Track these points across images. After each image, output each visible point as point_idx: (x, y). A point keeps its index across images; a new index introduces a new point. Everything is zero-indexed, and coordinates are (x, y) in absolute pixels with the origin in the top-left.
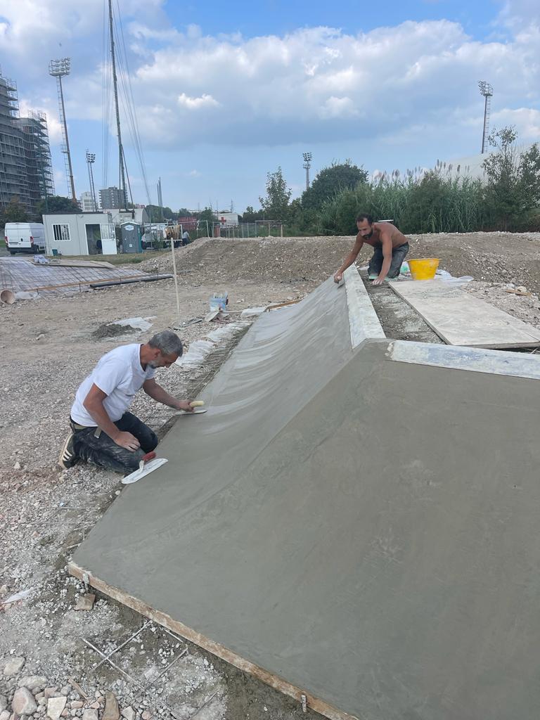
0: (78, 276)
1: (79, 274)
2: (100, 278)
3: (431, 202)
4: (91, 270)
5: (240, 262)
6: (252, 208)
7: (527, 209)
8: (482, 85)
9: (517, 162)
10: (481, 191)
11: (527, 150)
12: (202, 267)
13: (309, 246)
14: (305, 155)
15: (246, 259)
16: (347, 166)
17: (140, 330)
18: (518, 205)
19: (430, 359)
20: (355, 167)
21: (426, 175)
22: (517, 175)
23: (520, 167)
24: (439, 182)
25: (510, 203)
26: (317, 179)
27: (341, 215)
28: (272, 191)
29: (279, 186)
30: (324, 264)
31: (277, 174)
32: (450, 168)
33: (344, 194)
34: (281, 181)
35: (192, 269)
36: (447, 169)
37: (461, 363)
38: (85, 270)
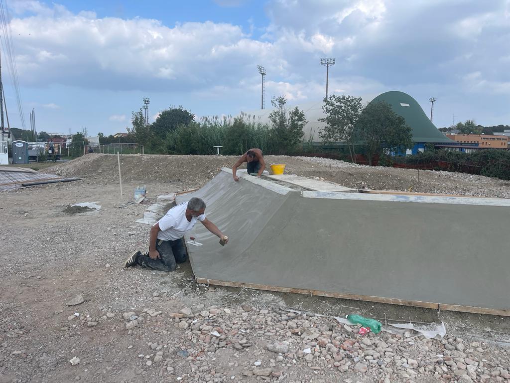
0: (11, 178)
1: (11, 176)
2: (28, 179)
3: (240, 136)
4: (20, 174)
5: (129, 170)
6: (102, 134)
7: (295, 143)
8: (260, 68)
9: (288, 116)
10: (269, 132)
11: (293, 109)
12: (101, 173)
13: (177, 160)
14: (144, 100)
15: (133, 167)
16: (180, 110)
17: (96, 209)
18: (290, 141)
19: (318, 196)
20: (186, 111)
21: (236, 120)
22: (288, 123)
23: (290, 119)
24: (244, 125)
25: (286, 139)
26: (159, 117)
27: (181, 142)
28: (135, 123)
29: (141, 120)
30: (190, 172)
31: (140, 113)
32: (249, 117)
33: (181, 128)
34: (142, 117)
35: (94, 174)
36: (247, 116)
37: (329, 196)
38: (15, 174)
